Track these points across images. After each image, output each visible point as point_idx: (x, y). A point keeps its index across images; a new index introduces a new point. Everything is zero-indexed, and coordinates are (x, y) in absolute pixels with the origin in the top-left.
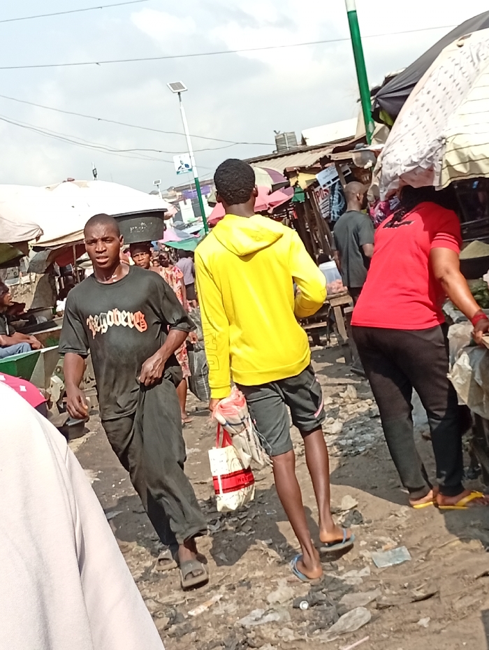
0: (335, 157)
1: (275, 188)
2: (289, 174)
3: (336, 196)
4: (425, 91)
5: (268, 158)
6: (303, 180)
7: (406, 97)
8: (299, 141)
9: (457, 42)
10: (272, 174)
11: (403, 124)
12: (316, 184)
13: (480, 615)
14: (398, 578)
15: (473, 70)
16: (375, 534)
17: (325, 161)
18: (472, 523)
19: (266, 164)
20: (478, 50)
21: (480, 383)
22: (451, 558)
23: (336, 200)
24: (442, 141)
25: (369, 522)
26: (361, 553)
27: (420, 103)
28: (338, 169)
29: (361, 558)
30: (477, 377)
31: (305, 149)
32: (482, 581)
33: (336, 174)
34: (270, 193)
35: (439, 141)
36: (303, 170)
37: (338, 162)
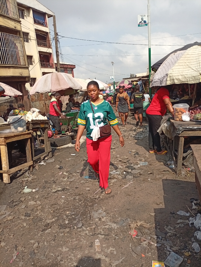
0: (142, 79)
1: (129, 84)
2: (132, 81)
3: (141, 87)
4: (165, 64)
5: (129, 79)
6: (135, 83)
7: (160, 66)
8: (135, 76)
9: (174, 53)
10: (129, 81)
11: (158, 71)
12: (137, 84)
13: (162, 180)
14: (145, 168)
15: (176, 59)
16: (141, 158)
17: (140, 79)
18: (162, 158)
19: (128, 80)
20: (178, 55)
21: (168, 129)
22: (157, 165)
23: (141, 88)
24: (167, 75)
25: (140, 155)
26: (137, 161)
27: (163, 66)
28: (142, 81)
29: (137, 162)
30: (168, 128)
31: (136, 77)
32: (163, 172)
33: (142, 82)
34: (128, 85)
35: (166, 75)
36: (135, 81)
37: (143, 80)
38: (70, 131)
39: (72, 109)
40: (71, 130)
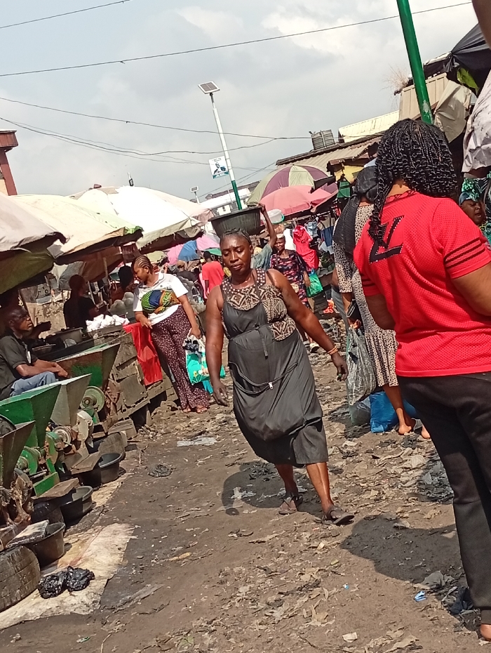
1: (318, 185)
6: (350, 173)
34: (312, 191)
36: (349, 162)
38: (23, 515)
39: (18, 375)
40: (30, 507)
